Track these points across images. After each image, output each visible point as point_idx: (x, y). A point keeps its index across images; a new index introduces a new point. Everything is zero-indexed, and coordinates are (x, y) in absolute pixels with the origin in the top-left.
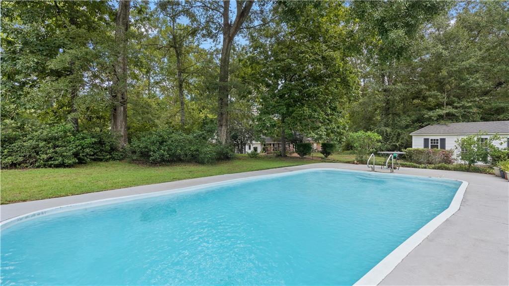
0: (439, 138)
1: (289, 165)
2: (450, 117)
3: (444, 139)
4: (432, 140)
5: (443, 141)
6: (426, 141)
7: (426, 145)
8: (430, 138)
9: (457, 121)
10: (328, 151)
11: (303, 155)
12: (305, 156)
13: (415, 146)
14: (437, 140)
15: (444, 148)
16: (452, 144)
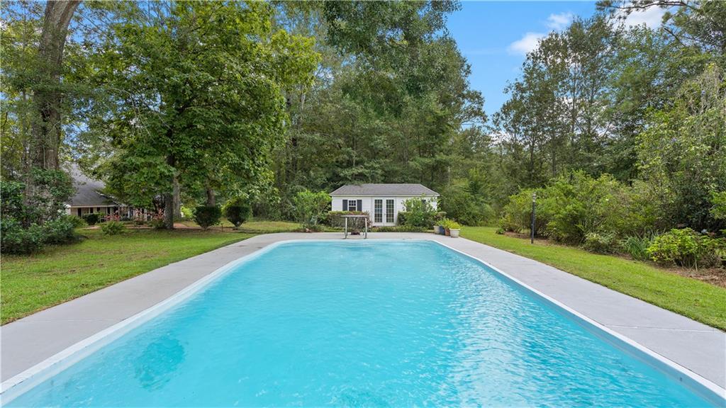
0: (355, 199)
1: (228, 240)
2: (361, 178)
3: (361, 201)
4: (350, 201)
5: (360, 202)
6: (345, 202)
7: (345, 208)
8: (349, 199)
9: (367, 182)
10: (243, 218)
11: (208, 225)
12: (209, 227)
13: (334, 210)
14: (355, 201)
15: (361, 211)
16: (368, 206)
